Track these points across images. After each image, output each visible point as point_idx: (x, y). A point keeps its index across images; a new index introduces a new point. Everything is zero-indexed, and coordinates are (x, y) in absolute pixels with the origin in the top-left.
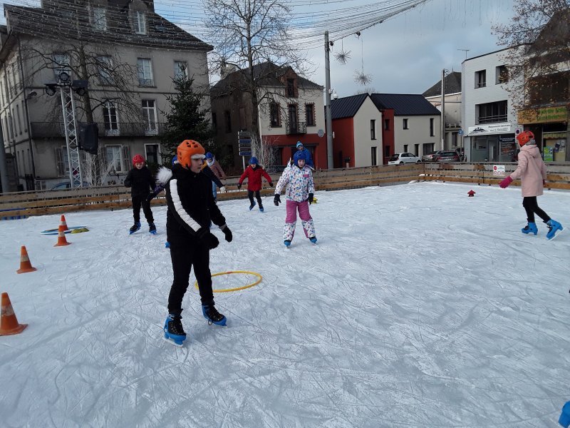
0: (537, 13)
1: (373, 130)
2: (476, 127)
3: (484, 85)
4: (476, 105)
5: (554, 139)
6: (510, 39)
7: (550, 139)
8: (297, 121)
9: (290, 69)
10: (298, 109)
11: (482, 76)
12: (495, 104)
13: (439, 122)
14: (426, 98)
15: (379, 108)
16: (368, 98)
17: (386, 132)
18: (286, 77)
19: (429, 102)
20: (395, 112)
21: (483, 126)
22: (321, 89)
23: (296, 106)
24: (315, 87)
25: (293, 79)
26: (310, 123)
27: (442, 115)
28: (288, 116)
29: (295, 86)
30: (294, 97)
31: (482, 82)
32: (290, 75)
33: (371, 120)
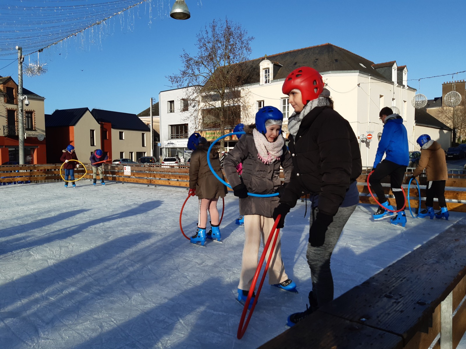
1: (92, 138)
2: (169, 141)
3: (174, 111)
4: (169, 126)
8: (16, 125)
9: (10, 79)
10: (17, 115)
11: (172, 104)
12: (181, 125)
13: (149, 136)
14: (139, 118)
15: (98, 121)
16: (88, 112)
17: (105, 141)
18: (6, 86)
19: (141, 121)
20: (112, 126)
21: (173, 141)
22: (42, 99)
23: (16, 112)
24: (35, 97)
25: (13, 89)
26: (30, 128)
27: (151, 131)
28: (6, 119)
29: (14, 94)
30: (13, 103)
31: (173, 109)
32: (10, 84)
33: (91, 130)
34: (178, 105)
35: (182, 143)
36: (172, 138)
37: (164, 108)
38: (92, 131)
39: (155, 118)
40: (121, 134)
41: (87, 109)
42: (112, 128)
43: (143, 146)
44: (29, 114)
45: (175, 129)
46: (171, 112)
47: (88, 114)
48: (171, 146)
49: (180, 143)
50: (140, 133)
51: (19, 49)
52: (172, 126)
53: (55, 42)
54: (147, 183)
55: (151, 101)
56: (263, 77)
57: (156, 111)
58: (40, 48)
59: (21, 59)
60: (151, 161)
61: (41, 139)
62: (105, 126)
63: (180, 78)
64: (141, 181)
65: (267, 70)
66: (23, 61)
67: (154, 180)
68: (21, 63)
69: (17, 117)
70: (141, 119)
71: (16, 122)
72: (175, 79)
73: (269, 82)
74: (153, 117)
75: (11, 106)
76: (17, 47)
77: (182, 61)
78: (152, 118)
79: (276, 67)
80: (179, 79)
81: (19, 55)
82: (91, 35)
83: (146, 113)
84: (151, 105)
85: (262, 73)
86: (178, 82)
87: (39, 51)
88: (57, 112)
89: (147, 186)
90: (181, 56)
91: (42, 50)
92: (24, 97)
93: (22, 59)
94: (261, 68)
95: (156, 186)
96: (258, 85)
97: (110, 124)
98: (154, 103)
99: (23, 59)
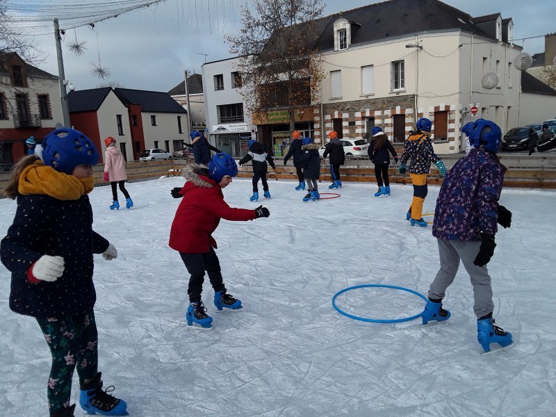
0: (260, 27)
1: (120, 125)
2: (219, 126)
3: (223, 88)
4: (217, 106)
5: (281, 137)
6: (240, 49)
7: (278, 137)
9: (15, 54)
11: (220, 79)
12: (233, 105)
13: (186, 120)
14: (171, 96)
15: (124, 103)
16: (111, 91)
17: (135, 128)
18: (11, 64)
20: (141, 109)
21: (224, 125)
22: (56, 79)
23: (26, 97)
25: (20, 67)
26: (45, 116)
27: (188, 114)
29: (22, 74)
30: (22, 86)
31: (220, 86)
33: (117, 115)
34: (228, 80)
35: (236, 127)
36: (223, 122)
37: (209, 83)
38: (119, 117)
39: (195, 97)
40: (153, 117)
41: (110, 89)
42: (143, 111)
43: (180, 132)
44: (43, 99)
46: (219, 89)
47: (111, 94)
48: (222, 132)
49: (233, 128)
50: (175, 116)
55: (184, 74)
56: (338, 40)
62: (132, 110)
65: (343, 32)
70: (174, 99)
73: (345, 47)
74: (190, 95)
75: (20, 90)
78: (188, 96)
79: (355, 27)
83: (179, 91)
84: (185, 78)
85: (337, 36)
94: (335, 29)
96: (333, 51)
97: (139, 107)
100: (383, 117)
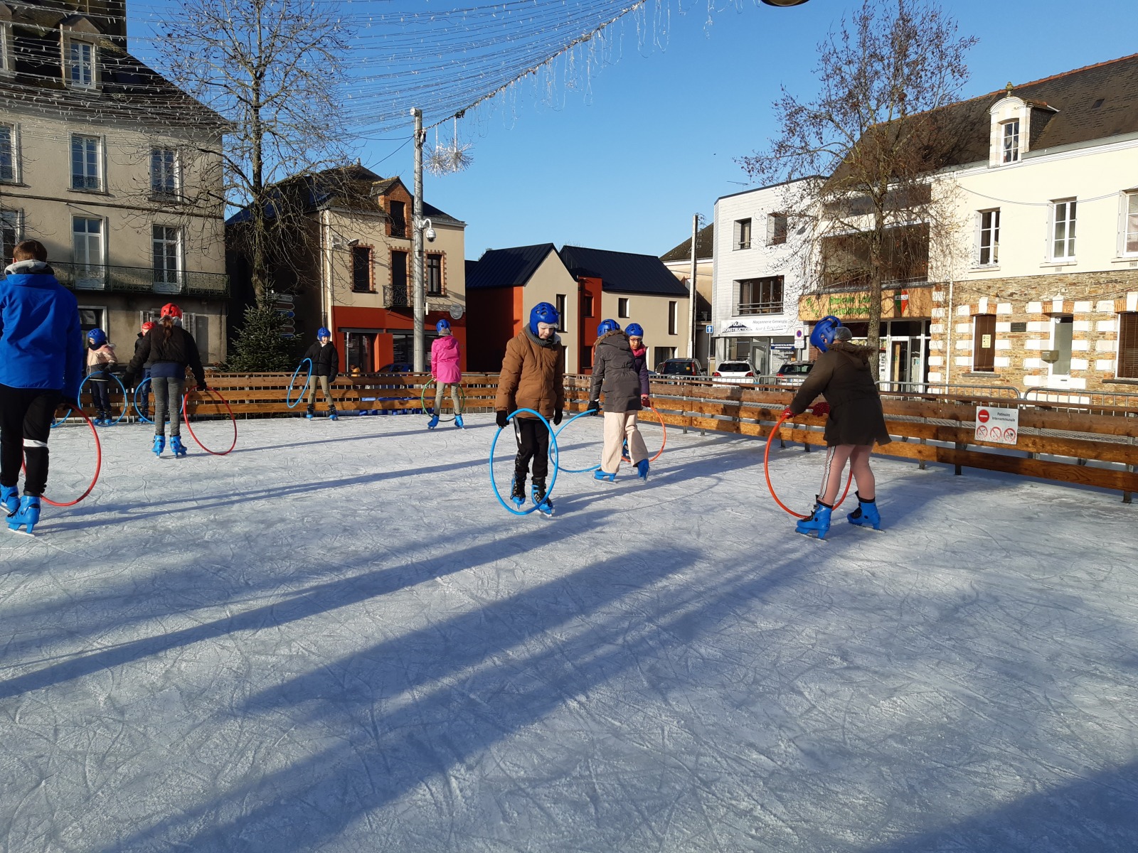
2: (734, 321)
3: (749, 245)
4: (736, 281)
8: (408, 284)
9: (397, 182)
10: (410, 261)
11: (747, 229)
12: (766, 280)
13: (685, 308)
14: (665, 264)
15: (574, 273)
16: (553, 252)
17: (587, 320)
18: (389, 198)
19: (670, 271)
20: (603, 285)
21: (744, 320)
22: (460, 226)
23: (408, 256)
24: (447, 222)
25: (403, 204)
26: (435, 290)
27: (691, 296)
28: (390, 272)
29: (405, 215)
30: (401, 236)
31: (747, 240)
32: (397, 195)
33: (558, 295)
34: (762, 230)
35: (766, 325)
36: (742, 313)
37: (725, 238)
38: (561, 298)
39: (704, 264)
40: (622, 303)
41: (551, 247)
42: (604, 290)
43: (671, 332)
44: (435, 259)
45: (749, 290)
46: (743, 247)
47: (553, 258)
49: (760, 326)
50: (666, 301)
51: (418, 114)
52: (742, 282)
53: (491, 91)
54: (682, 424)
55: (694, 221)
56: (998, 143)
57: (704, 245)
58: (457, 109)
59: (420, 136)
60: (688, 368)
61: (457, 314)
62: (587, 287)
63: (771, 160)
64: (670, 420)
65: (1011, 127)
66: (424, 140)
67: (700, 419)
68: (420, 145)
69: (410, 267)
70: (669, 268)
71: (408, 278)
72: (758, 165)
73: (1016, 158)
74: (698, 262)
75: (398, 243)
76: (413, 111)
77: (778, 118)
78: (695, 264)
79: (1040, 116)
80: (766, 163)
81: (417, 126)
82: (568, 69)
83: (680, 253)
84: (694, 232)
85: (997, 135)
86: (765, 171)
87: (458, 116)
88: (490, 254)
89: (682, 431)
90: (776, 105)
91: (463, 112)
92: (424, 222)
93: (422, 136)
94: (995, 120)
95: (703, 434)
96: (985, 167)
97: (600, 281)
98: (700, 227)
99: (425, 135)
100: (1095, 317)
